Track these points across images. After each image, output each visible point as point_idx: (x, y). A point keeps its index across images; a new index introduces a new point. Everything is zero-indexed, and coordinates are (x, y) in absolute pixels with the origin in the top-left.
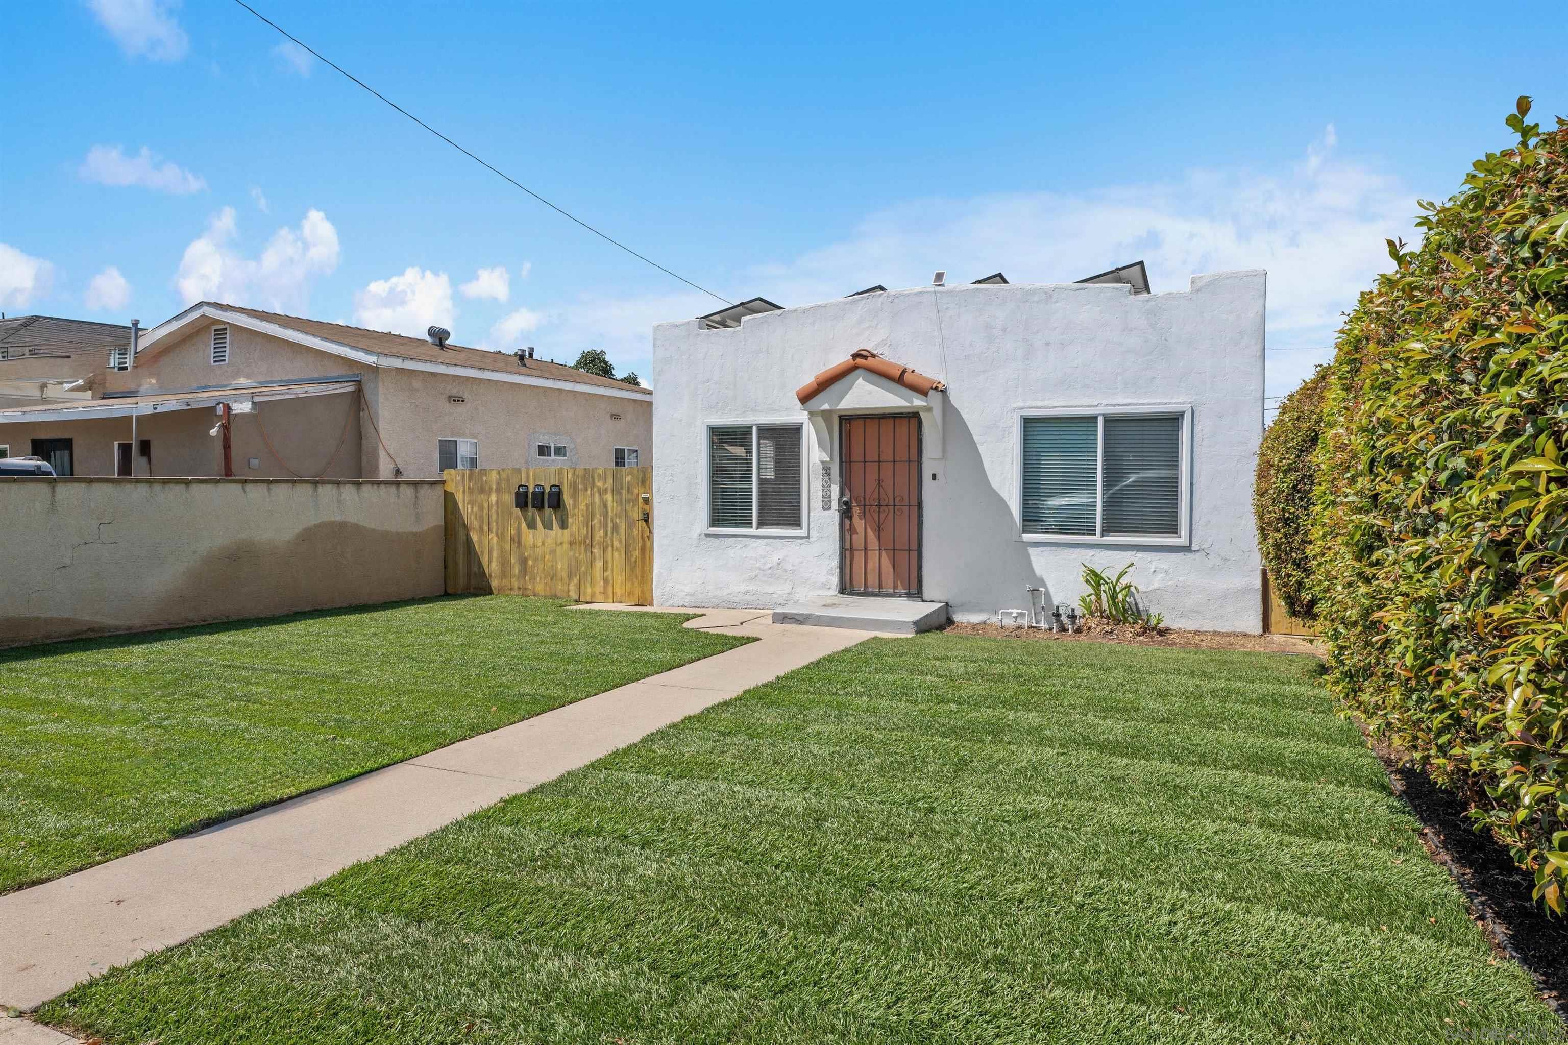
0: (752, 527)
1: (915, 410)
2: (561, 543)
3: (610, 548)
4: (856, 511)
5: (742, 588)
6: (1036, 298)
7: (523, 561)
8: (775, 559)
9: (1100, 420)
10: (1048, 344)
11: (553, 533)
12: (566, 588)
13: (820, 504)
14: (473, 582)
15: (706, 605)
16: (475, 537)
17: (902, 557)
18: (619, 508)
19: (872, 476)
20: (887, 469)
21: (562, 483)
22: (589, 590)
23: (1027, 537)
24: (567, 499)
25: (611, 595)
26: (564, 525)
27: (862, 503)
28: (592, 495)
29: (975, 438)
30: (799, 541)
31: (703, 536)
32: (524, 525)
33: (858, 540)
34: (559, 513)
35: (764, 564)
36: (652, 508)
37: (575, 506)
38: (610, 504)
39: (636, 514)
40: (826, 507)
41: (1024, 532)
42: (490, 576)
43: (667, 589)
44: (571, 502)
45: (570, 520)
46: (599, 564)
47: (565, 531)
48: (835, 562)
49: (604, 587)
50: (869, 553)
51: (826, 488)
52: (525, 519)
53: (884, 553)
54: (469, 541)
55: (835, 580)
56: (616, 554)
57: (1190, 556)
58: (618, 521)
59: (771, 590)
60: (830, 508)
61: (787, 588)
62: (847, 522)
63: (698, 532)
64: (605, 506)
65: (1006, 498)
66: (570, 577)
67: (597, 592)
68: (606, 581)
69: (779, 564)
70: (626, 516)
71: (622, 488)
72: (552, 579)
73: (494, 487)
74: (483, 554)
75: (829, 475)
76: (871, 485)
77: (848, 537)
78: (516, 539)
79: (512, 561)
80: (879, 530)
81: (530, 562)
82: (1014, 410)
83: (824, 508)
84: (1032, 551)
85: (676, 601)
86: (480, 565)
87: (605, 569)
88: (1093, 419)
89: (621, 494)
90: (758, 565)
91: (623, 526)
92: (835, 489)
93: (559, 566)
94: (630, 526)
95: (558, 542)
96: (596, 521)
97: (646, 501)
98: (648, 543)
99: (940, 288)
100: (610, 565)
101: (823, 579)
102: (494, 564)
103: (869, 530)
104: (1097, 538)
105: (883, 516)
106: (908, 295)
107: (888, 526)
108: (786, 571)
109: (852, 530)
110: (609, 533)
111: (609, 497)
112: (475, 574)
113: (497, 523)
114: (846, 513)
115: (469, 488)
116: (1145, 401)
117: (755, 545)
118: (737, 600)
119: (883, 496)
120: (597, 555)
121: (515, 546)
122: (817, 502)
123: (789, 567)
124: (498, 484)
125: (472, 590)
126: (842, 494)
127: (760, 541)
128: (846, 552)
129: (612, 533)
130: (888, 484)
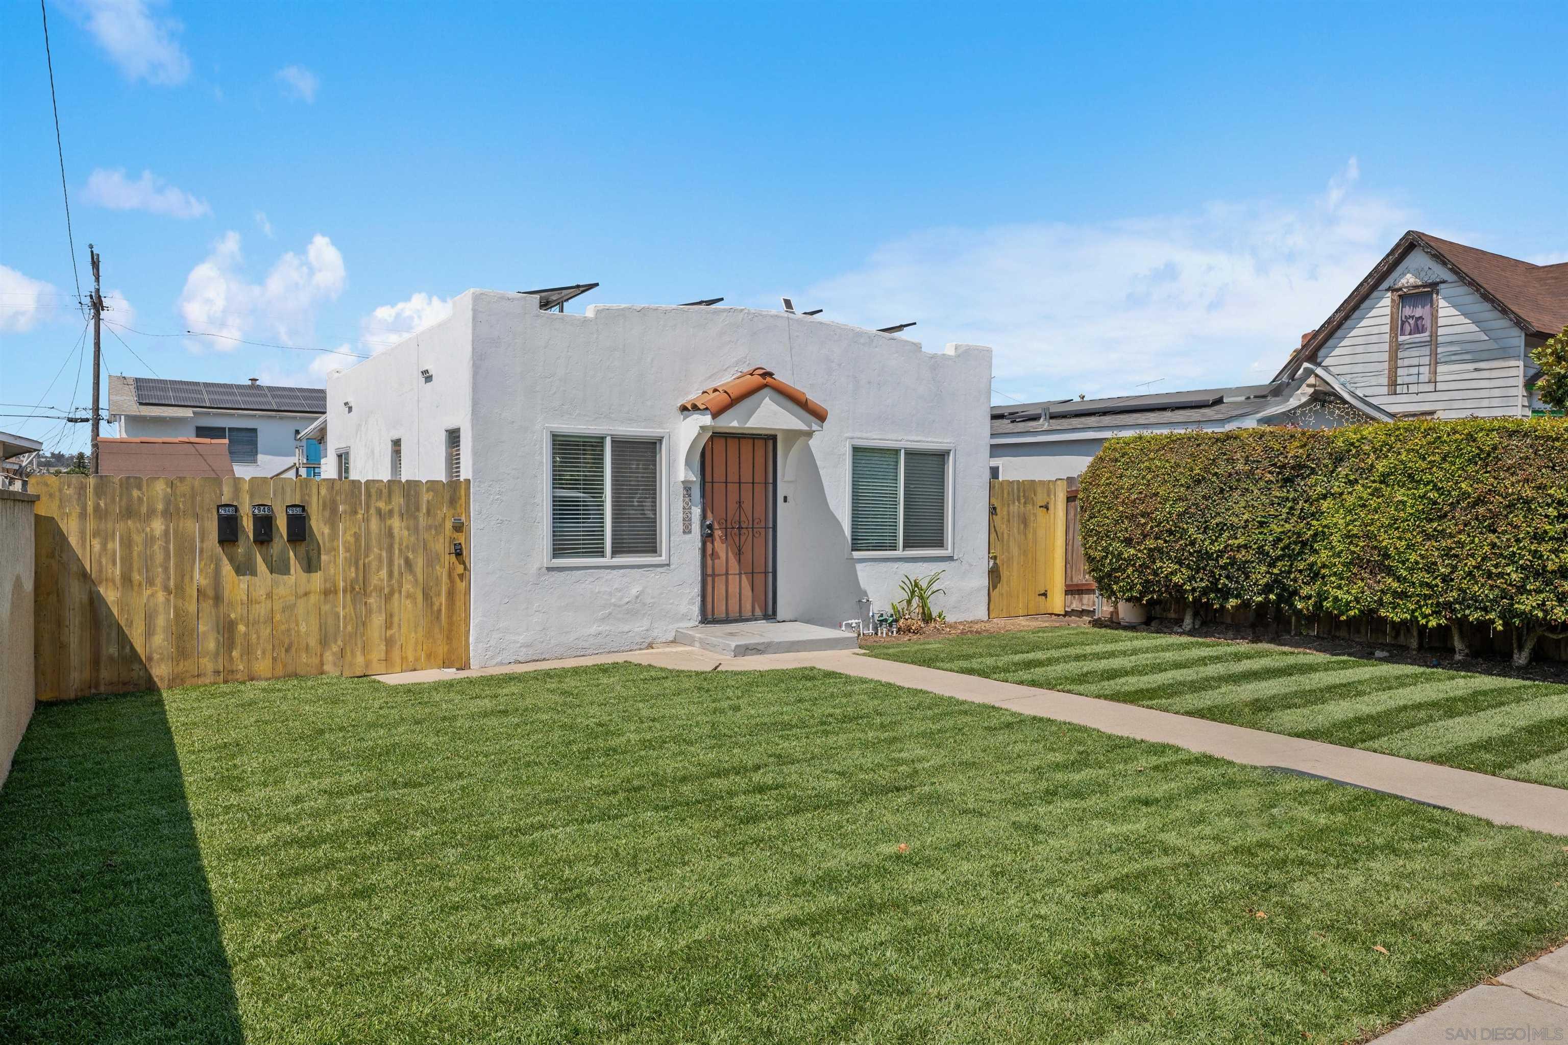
0: (603, 556)
1: (772, 433)
2: (306, 594)
3: (396, 595)
4: (718, 533)
5: (594, 629)
6: (862, 341)
7: (227, 629)
8: (634, 591)
9: (903, 451)
10: (869, 383)
11: (291, 579)
12: (315, 661)
13: (681, 527)
14: (106, 674)
15: (547, 657)
16: (110, 595)
17: (759, 579)
18: (412, 539)
19: (733, 497)
20: (747, 489)
21: (309, 503)
22: (360, 659)
23: (857, 555)
24: (318, 525)
25: (398, 661)
26: (311, 565)
27: (724, 526)
28: (367, 520)
29: (818, 463)
30: (659, 569)
31: (544, 570)
32: (227, 569)
33: (720, 564)
34: (302, 549)
35: (621, 598)
36: (468, 539)
37: (334, 536)
38: (396, 531)
39: (441, 546)
40: (687, 530)
41: (853, 550)
42: (150, 659)
43: (492, 643)
44: (327, 531)
45: (324, 558)
46: (378, 620)
47: (313, 575)
48: (697, 589)
49: (387, 652)
50: (730, 577)
51: (687, 510)
52: (231, 560)
53: (743, 576)
54: (95, 604)
55: (696, 609)
56: (408, 603)
57: (953, 563)
58: (411, 556)
59: (626, 629)
60: (690, 532)
61: (646, 623)
62: (709, 545)
63: (537, 565)
64: (390, 534)
65: (840, 520)
66: (324, 642)
67: (375, 660)
68: (389, 642)
69: (637, 597)
70: (425, 548)
71: (418, 509)
72: (287, 651)
73: (160, 507)
74: (130, 624)
75: (690, 496)
76: (733, 506)
77: (709, 562)
78: (211, 593)
79: (202, 628)
80: (739, 553)
81: (242, 628)
82: (847, 438)
83: (684, 532)
84: (859, 567)
85: (507, 656)
86: (123, 640)
87: (389, 625)
88: (896, 452)
89: (416, 518)
90: (613, 600)
91: (419, 564)
92: (696, 512)
93: (303, 628)
94: (432, 561)
95: (301, 591)
96: (372, 557)
97: (459, 527)
98: (460, 586)
99: (791, 315)
100: (396, 619)
101: (683, 609)
102: (158, 639)
103: (730, 554)
104: (899, 553)
105: (743, 538)
106: (766, 316)
107: (747, 549)
108: (644, 604)
109: (714, 555)
110: (396, 573)
111: (396, 523)
112: (111, 658)
113: (166, 569)
114: (707, 537)
115: (97, 508)
116: (930, 439)
117: (610, 577)
118: (586, 645)
119: (743, 518)
120: (374, 607)
121: (207, 605)
122: (679, 526)
123: (649, 600)
124: (168, 503)
125: (102, 689)
126: (704, 517)
127: (615, 572)
128: (707, 577)
129: (401, 574)
130: (747, 506)
